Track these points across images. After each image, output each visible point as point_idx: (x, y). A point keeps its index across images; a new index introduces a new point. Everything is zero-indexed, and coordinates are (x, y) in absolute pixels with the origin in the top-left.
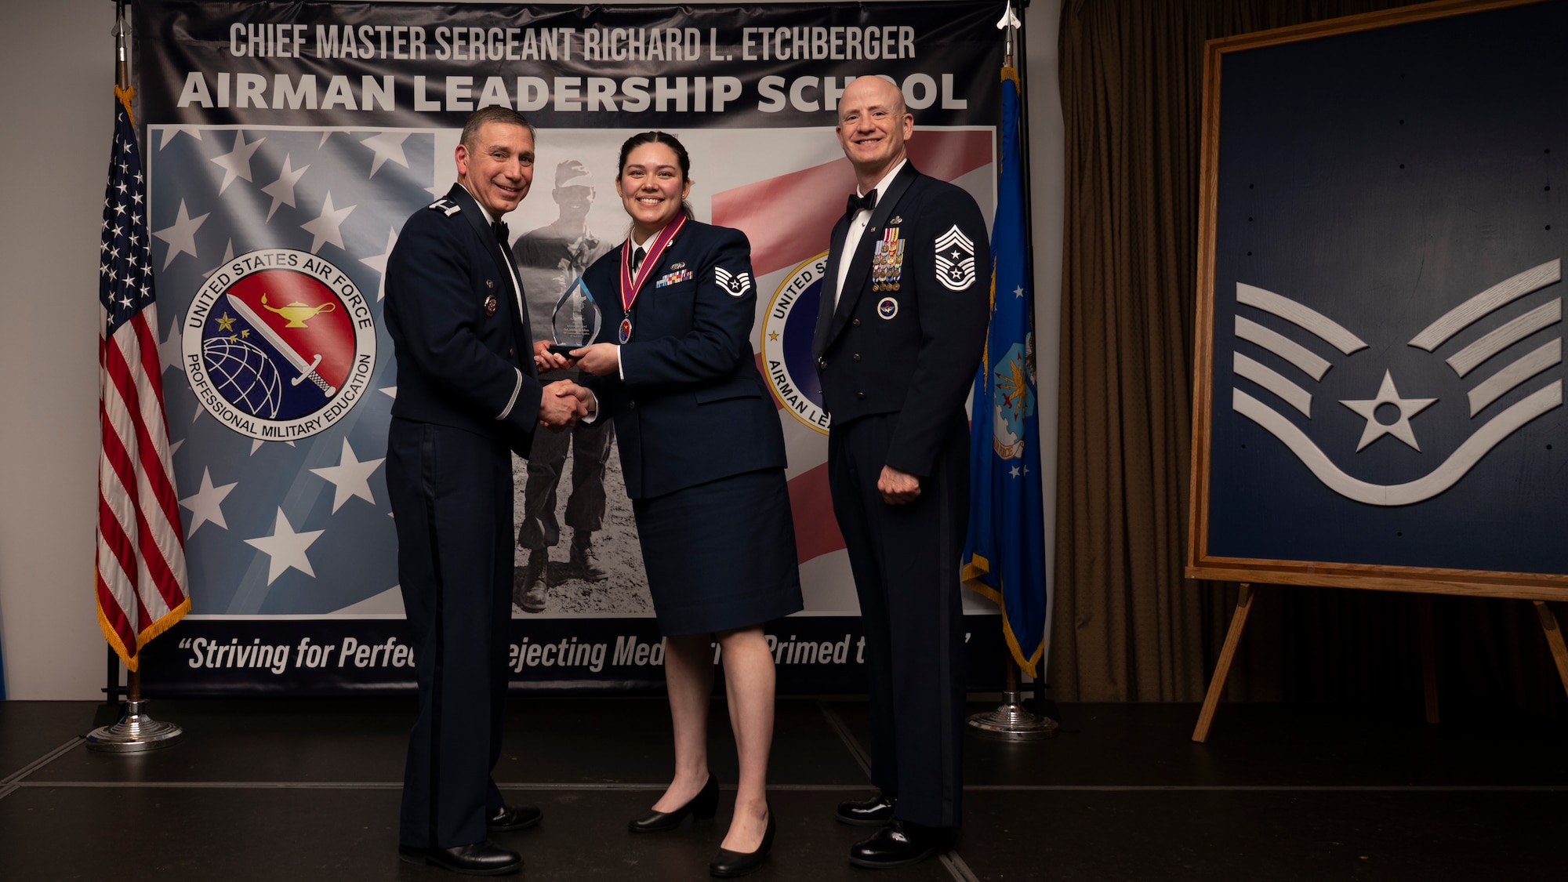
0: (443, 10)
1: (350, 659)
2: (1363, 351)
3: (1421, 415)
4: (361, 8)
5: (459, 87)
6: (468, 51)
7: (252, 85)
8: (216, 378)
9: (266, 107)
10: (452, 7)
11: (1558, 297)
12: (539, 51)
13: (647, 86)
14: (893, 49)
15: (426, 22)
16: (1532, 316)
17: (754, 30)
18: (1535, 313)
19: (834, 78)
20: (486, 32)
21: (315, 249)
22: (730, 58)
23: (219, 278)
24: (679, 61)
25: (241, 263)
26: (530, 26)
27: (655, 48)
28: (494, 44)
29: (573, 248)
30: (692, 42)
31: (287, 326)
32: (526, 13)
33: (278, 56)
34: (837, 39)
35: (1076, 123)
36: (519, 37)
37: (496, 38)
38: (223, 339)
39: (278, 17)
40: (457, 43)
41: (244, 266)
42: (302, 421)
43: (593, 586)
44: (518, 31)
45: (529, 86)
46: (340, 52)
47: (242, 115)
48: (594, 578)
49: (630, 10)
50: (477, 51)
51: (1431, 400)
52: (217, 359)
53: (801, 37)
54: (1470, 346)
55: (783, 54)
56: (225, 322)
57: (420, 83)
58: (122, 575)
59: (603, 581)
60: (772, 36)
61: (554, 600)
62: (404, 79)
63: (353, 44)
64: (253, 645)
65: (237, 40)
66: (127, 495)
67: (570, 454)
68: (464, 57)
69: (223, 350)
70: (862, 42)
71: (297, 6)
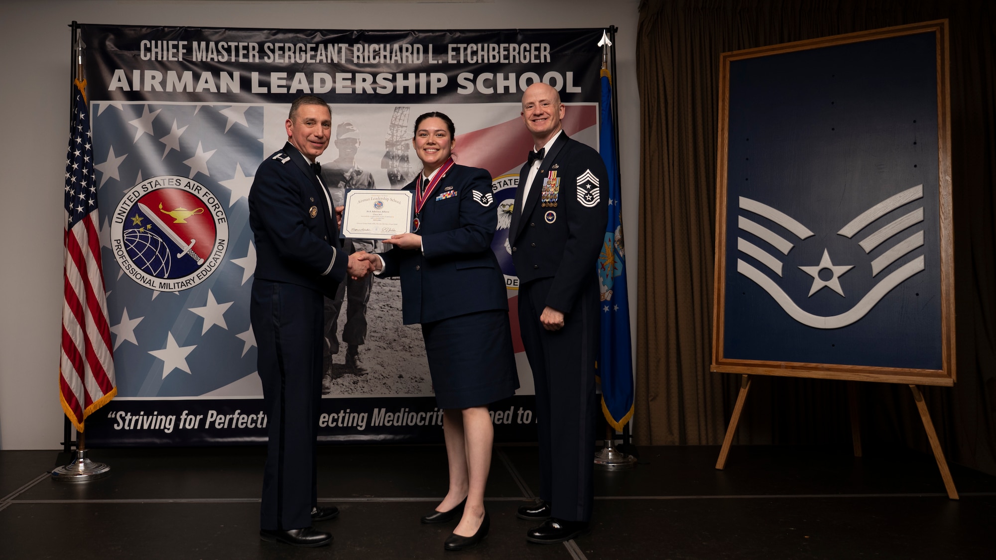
0: (269, 33)
1: (212, 424)
2: (812, 238)
3: (845, 275)
4: (219, 32)
5: (279, 79)
6: (284, 57)
7: (153, 78)
8: (131, 254)
9: (163, 90)
10: (274, 31)
11: (921, 207)
12: (327, 58)
13: (391, 79)
15: (259, 40)
16: (907, 218)
17: (455, 46)
18: (909, 216)
19: (503, 74)
20: (295, 46)
21: (192, 175)
22: (440, 62)
23: (133, 193)
24: (410, 64)
25: (146, 184)
26: (321, 42)
27: (396, 56)
28: (300, 53)
29: (347, 175)
30: (418, 52)
31: (174, 222)
32: (319, 34)
33: (170, 60)
34: (504, 51)
35: (647, 100)
36: (315, 49)
37: (301, 49)
38: (136, 230)
39: (169, 37)
40: (277, 53)
41: (149, 186)
42: (183, 279)
43: (359, 378)
44: (314, 45)
45: (321, 78)
46: (207, 58)
47: (148, 96)
48: (359, 373)
49: (381, 33)
50: (290, 58)
51: (850, 267)
52: (132, 242)
53: (483, 50)
54: (872, 235)
55: (472, 60)
56: (137, 220)
57: (255, 76)
58: (75, 374)
59: (366, 375)
60: (465, 49)
61: (336, 387)
62: (246, 74)
63: (215, 53)
64: (153, 415)
65: (145, 50)
66: (79, 326)
67: (345, 299)
68: (282, 61)
69: (136, 237)
70: (519, 53)
71: (181, 30)
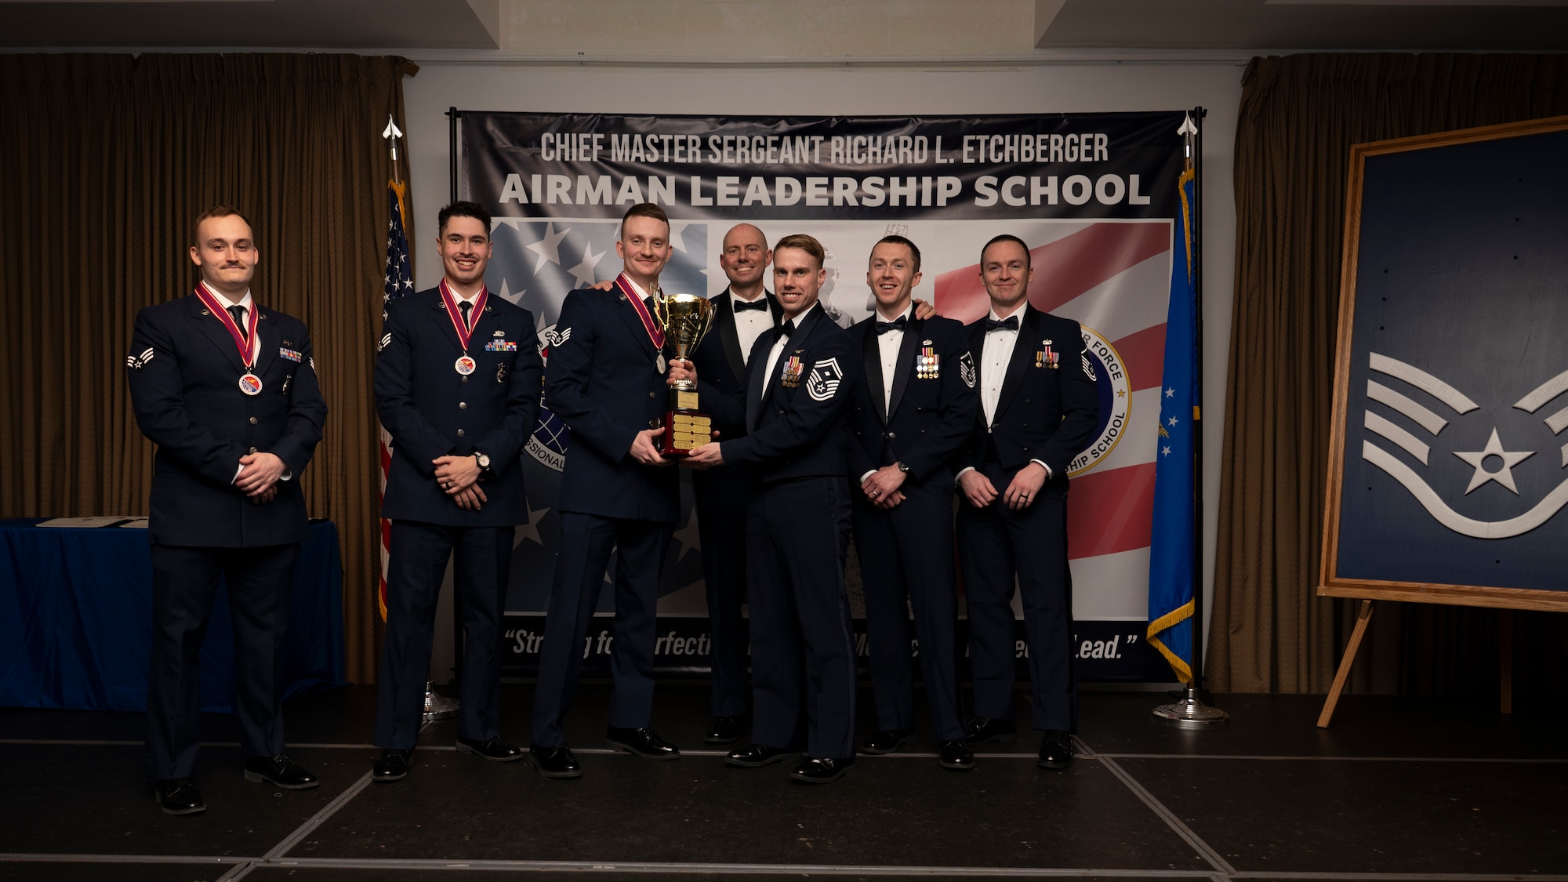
0: (715, 122)
3: (1520, 465)
4: (648, 120)
5: (728, 185)
6: (735, 155)
7: (559, 185)
9: (571, 203)
10: (722, 119)
12: (794, 156)
13: (882, 184)
14: (1090, 153)
15: (701, 131)
17: (972, 137)
19: (1039, 178)
20: (751, 139)
22: (952, 161)
24: (909, 164)
26: (787, 134)
27: (890, 153)
28: (757, 150)
30: (921, 148)
32: (783, 123)
33: (580, 160)
34: (1042, 145)
35: (1247, 214)
36: (778, 144)
37: (758, 145)
39: (580, 128)
40: (726, 149)
44: (776, 138)
45: (786, 185)
46: (630, 157)
47: (551, 210)
49: (870, 120)
50: (743, 156)
51: (1529, 453)
53: (1012, 144)
54: (1565, 409)
55: (996, 157)
57: (696, 182)
60: (987, 142)
62: (683, 178)
63: (642, 150)
65: (546, 147)
68: (732, 161)
70: (1062, 147)
71: (596, 118)
